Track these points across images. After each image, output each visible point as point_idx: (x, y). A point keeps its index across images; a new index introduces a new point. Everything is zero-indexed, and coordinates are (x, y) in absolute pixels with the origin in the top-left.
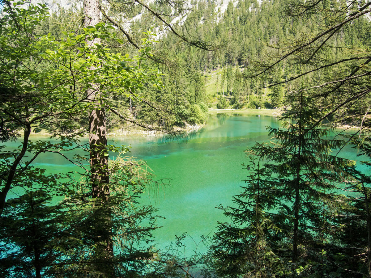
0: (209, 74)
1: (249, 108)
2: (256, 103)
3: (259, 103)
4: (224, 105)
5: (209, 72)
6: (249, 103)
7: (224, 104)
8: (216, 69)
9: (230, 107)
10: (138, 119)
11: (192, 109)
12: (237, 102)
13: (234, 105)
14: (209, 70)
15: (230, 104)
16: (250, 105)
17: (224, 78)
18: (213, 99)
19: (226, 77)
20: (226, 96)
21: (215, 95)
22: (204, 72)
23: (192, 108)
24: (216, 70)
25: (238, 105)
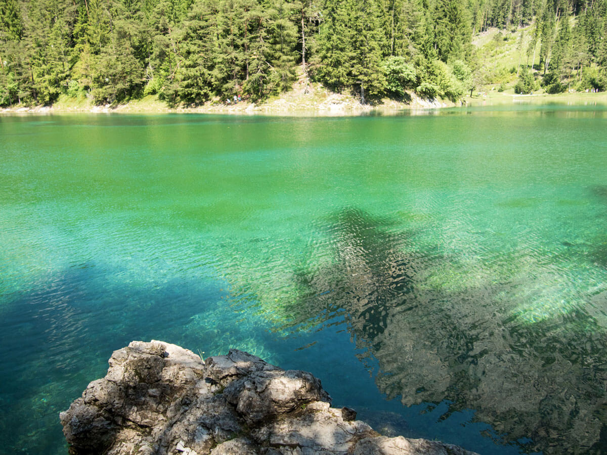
0: (513, 35)
1: (578, 90)
2: (597, 81)
3: (600, 81)
4: (529, 87)
5: (513, 31)
6: (580, 82)
7: (528, 85)
8: (527, 24)
9: (541, 90)
10: (315, 81)
11: (428, 68)
12: (555, 80)
13: (549, 87)
14: (513, 28)
15: (542, 86)
16: (583, 85)
17: (537, 35)
18: (509, 77)
19: (540, 33)
20: (536, 71)
21: (514, 69)
22: (504, 32)
23: (429, 65)
24: (527, 27)
25: (558, 86)
